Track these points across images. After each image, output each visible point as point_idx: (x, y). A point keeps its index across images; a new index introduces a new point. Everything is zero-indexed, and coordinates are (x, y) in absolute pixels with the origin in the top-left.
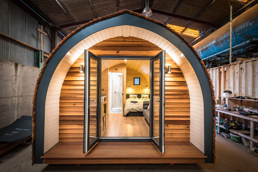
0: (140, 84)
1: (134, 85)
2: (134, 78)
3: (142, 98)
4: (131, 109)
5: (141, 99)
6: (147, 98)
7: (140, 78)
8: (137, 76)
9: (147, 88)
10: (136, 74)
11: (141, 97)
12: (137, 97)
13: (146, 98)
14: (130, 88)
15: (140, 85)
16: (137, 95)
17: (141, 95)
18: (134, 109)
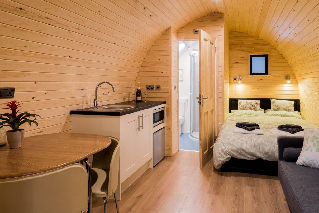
0: (269, 72)
1: (251, 73)
2: (251, 57)
3: (274, 110)
4: (237, 152)
5: (269, 112)
6: (289, 110)
7: (266, 56)
8: (258, 51)
9: (289, 82)
10: (257, 45)
11: (272, 106)
12: (258, 107)
13: (285, 110)
14: (240, 82)
15: (266, 73)
16: (259, 102)
17: (272, 100)
18: (245, 152)
